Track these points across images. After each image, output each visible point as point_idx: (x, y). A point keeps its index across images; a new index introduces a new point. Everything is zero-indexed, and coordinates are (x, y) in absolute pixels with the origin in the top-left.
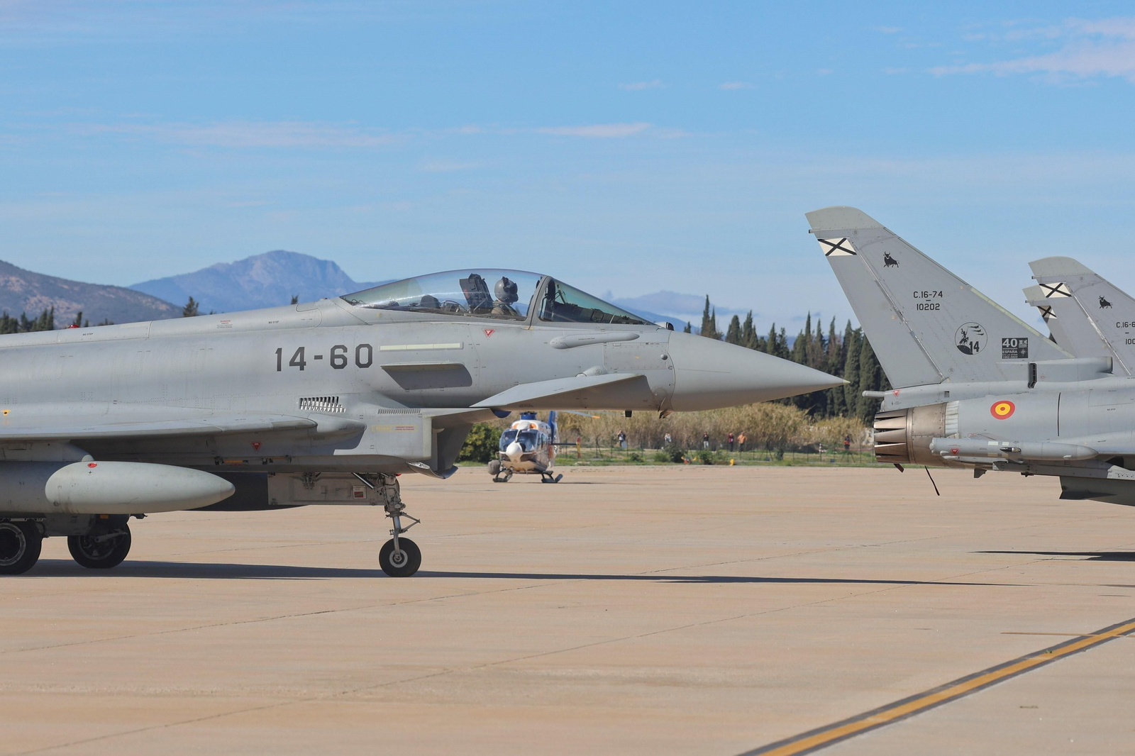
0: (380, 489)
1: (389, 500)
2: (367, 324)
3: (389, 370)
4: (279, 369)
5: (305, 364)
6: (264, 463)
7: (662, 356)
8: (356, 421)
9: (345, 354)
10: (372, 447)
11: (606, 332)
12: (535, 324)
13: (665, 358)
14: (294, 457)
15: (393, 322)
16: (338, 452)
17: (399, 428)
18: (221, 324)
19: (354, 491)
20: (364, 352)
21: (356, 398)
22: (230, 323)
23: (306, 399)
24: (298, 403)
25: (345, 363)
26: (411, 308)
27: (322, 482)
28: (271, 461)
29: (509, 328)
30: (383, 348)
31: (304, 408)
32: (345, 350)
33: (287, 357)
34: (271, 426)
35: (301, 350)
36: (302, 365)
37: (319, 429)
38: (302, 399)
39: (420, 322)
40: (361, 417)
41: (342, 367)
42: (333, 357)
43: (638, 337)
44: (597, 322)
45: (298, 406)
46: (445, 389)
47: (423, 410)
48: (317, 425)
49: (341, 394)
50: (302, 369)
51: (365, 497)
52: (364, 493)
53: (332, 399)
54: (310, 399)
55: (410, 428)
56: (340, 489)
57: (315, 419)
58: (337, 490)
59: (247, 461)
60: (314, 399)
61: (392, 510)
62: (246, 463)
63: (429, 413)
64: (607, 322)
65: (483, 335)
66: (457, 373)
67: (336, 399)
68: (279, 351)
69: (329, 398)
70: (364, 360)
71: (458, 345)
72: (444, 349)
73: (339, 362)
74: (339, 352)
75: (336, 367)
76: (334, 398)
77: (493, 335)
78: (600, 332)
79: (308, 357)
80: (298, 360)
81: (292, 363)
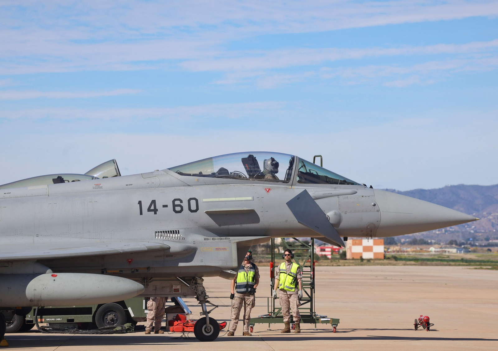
0: (193, 287)
1: (200, 293)
2: (189, 185)
3: (209, 214)
4: (141, 213)
5: (157, 210)
6: (132, 272)
7: (373, 204)
8: (192, 245)
9: (181, 204)
10: (202, 261)
11: (337, 189)
12: (295, 185)
13: (375, 205)
14: (152, 268)
15: (206, 184)
16: (181, 264)
17: (217, 249)
18: (95, 186)
19: (174, 288)
20: (193, 203)
21: (190, 231)
22: (101, 186)
23: (159, 232)
24: (154, 234)
25: (182, 210)
26: (213, 175)
27: (154, 283)
28: (137, 270)
29: (279, 187)
30: (205, 200)
31: (158, 237)
32: (181, 201)
33: (145, 207)
34: (146, 249)
35: (154, 202)
36: (155, 211)
37: (171, 250)
38: (156, 232)
39: (223, 184)
40: (194, 242)
41: (180, 212)
42: (174, 206)
43: (356, 192)
44: (331, 183)
45: (154, 236)
46: (243, 225)
47: (231, 238)
48: (170, 248)
49: (180, 229)
50: (155, 213)
51: (180, 292)
52: (180, 289)
53: (175, 232)
54: (161, 232)
55: (224, 249)
56: (164, 287)
57: (168, 244)
58: (163, 287)
59: (121, 271)
60: (164, 232)
61: (202, 299)
62: (121, 272)
63: (235, 240)
64: (337, 183)
65: (265, 192)
66: (251, 215)
67: (177, 231)
68: (140, 203)
69: (173, 231)
70: (193, 207)
71: (250, 198)
72: (242, 201)
73: (178, 209)
74: (177, 203)
75: (177, 212)
76: (176, 231)
77: (271, 192)
78: (333, 189)
79: (159, 206)
80: (152, 208)
81: (149, 210)
